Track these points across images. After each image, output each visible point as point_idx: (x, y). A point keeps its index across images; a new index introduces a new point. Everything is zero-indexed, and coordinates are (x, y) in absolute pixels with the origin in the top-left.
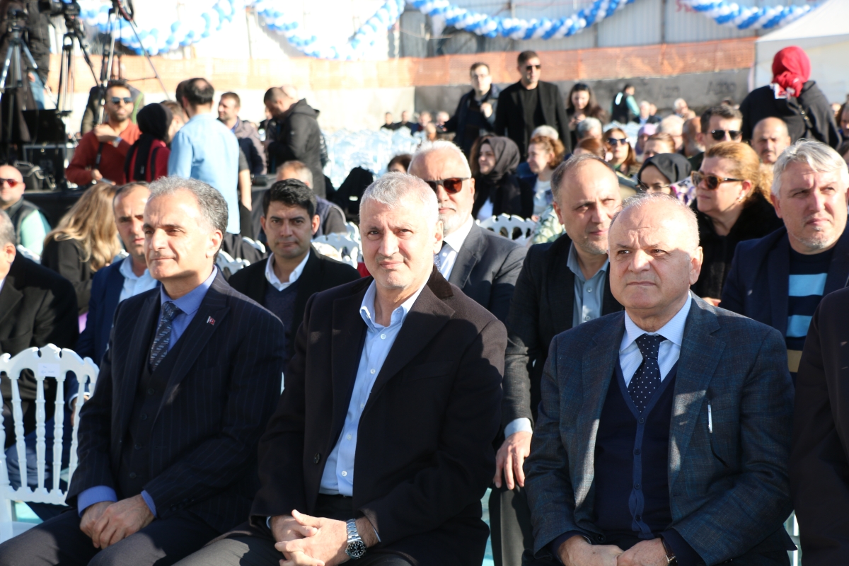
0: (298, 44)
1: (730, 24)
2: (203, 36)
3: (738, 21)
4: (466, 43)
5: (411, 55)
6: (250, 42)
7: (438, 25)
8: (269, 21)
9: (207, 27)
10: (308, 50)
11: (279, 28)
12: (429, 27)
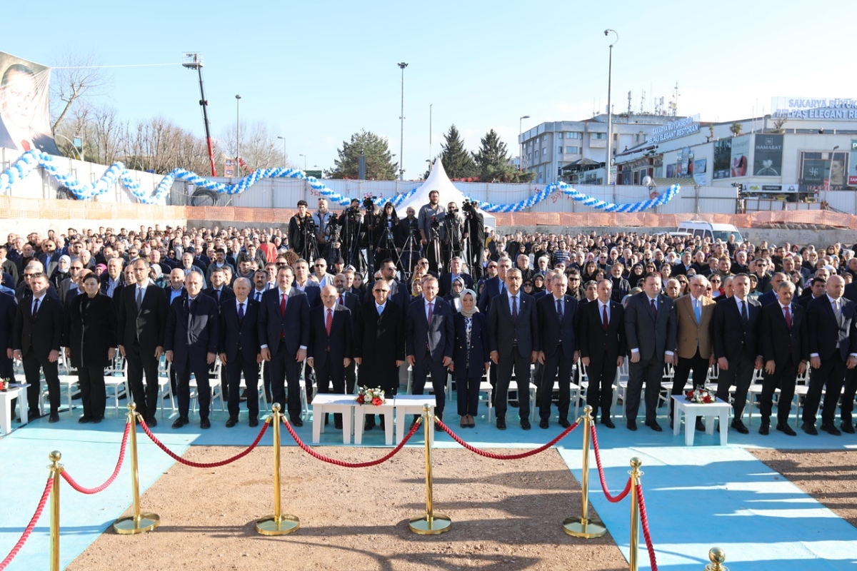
0: (138, 195)
1: (337, 202)
2: (106, 191)
3: (341, 202)
4: (206, 200)
5: (174, 204)
6: (116, 194)
7: (191, 189)
8: (126, 183)
9: (108, 186)
10: (142, 198)
11: (130, 187)
12: (186, 189)
